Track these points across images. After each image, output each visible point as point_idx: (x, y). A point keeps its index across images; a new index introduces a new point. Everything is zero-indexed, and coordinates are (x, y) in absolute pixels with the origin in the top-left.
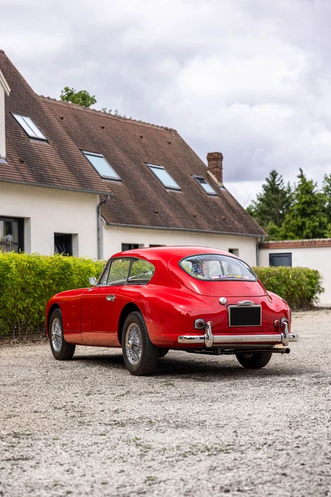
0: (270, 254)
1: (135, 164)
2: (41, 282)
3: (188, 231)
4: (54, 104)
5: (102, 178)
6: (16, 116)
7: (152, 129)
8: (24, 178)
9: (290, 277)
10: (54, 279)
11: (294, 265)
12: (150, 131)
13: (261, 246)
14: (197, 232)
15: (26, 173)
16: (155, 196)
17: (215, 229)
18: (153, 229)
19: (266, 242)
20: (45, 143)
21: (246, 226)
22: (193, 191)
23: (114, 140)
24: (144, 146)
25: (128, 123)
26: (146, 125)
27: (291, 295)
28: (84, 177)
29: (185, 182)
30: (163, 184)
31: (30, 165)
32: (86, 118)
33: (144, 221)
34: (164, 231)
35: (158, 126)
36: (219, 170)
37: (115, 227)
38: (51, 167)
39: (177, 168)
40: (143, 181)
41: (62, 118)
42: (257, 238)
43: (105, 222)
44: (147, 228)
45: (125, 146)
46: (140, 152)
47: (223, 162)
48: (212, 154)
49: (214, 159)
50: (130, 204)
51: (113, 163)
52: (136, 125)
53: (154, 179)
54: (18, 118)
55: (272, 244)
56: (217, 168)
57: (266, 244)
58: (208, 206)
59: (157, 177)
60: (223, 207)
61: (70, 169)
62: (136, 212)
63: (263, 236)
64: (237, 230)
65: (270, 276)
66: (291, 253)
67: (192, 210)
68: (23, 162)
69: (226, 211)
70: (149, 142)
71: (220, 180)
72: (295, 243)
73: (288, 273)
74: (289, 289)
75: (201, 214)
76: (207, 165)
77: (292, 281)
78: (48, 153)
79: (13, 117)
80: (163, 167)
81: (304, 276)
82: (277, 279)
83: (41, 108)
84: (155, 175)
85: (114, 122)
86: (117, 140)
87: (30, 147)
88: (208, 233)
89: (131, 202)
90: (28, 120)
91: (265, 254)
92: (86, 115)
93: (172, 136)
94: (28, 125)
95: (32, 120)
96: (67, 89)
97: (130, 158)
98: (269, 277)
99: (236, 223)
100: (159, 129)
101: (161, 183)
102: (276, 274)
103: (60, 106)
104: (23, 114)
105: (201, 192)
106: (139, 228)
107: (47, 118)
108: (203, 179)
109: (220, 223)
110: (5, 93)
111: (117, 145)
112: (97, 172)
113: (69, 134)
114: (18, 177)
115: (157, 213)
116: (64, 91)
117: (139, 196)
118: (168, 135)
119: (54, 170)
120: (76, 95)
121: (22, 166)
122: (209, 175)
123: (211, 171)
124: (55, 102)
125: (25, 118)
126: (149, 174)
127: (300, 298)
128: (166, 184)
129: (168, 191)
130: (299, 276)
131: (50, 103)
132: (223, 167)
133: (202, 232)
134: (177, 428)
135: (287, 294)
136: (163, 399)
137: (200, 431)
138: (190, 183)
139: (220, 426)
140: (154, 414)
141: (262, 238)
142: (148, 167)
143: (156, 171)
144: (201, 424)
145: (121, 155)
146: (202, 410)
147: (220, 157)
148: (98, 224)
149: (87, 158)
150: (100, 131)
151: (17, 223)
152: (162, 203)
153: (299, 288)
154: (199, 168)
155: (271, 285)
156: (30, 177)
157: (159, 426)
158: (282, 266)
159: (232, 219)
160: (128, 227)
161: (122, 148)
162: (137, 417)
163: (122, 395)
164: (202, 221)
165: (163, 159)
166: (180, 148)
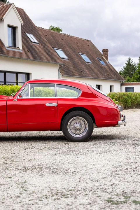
0: (126, 88)
1: (74, 53)
3: (94, 78)
5: (61, 58)
6: (27, 34)
7: (82, 40)
8: (29, 58)
11: (135, 92)
13: (122, 84)
14: (97, 79)
15: (30, 55)
16: (81, 65)
17: (105, 78)
18: (80, 78)
19: (124, 83)
20: (38, 44)
21: (117, 77)
22: (96, 63)
24: (78, 46)
25: (72, 38)
27: (133, 103)
28: (53, 57)
29: (93, 60)
31: (31, 53)
32: (56, 36)
33: (77, 74)
34: (85, 79)
35: (84, 39)
36: (107, 55)
37: (65, 77)
38: (40, 54)
39: (91, 55)
40: (77, 60)
41: (46, 35)
42: (121, 81)
43: (61, 75)
44: (78, 77)
45: (71, 46)
46: (76, 48)
47: (108, 53)
48: (104, 49)
49: (105, 52)
50: (72, 68)
51: (66, 53)
52: (75, 39)
53: (81, 59)
54: (28, 35)
55: (126, 84)
57: (124, 84)
58: (102, 69)
60: (108, 69)
61: (48, 54)
62: (74, 71)
64: (113, 78)
65: (125, 96)
66: (133, 87)
67: (96, 71)
68: (29, 51)
69: (109, 71)
70: (80, 45)
71: (107, 59)
72: (135, 83)
73: (132, 94)
74: (132, 101)
75: (100, 72)
77: (133, 97)
78: (39, 48)
81: (138, 96)
82: (128, 97)
83: (37, 31)
84: (82, 57)
85: (66, 37)
86: (67, 44)
87: (32, 46)
89: (72, 67)
90: (32, 36)
91: (124, 88)
92: (56, 34)
93: (89, 43)
94: (32, 37)
95: (33, 35)
96: (51, 26)
97: (72, 51)
99: (113, 75)
101: (84, 60)
102: (127, 95)
103: (46, 31)
104: (30, 33)
105: (100, 64)
106: (75, 77)
107: (39, 35)
108: (100, 59)
109: (107, 76)
110: (21, 24)
111: (67, 46)
112: (59, 56)
113: (49, 41)
114: (26, 57)
115: (82, 71)
117: (75, 65)
118: (88, 43)
121: (28, 53)
123: (104, 56)
124: (44, 29)
125: (31, 35)
127: (137, 104)
128: (86, 61)
129: (87, 63)
130: (136, 95)
131: (42, 30)
133: (99, 79)
134: (52, 173)
135: (131, 103)
136: (59, 152)
137: (62, 177)
138: (95, 60)
139: (75, 173)
140: (48, 162)
141: (123, 82)
142: (79, 54)
143: (82, 56)
144: (66, 171)
145: (69, 50)
146: (72, 160)
147: (107, 51)
148: (59, 76)
149: (55, 51)
150: (61, 40)
151: (27, 75)
152: (84, 68)
153: (136, 100)
154: (99, 55)
155: (125, 99)
156: (31, 57)
157: (43, 172)
158: (130, 92)
159: (111, 74)
160: (70, 77)
161: (69, 47)
162: (37, 165)
163: (41, 150)
164: (99, 75)
165: (85, 51)
166: (92, 47)
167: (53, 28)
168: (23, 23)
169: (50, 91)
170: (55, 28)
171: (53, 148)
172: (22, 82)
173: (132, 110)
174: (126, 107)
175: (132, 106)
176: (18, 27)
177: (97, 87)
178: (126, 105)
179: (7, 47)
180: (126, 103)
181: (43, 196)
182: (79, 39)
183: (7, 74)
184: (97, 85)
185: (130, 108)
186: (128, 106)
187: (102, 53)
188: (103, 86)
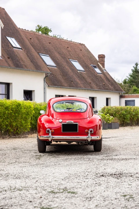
0: (125, 100)
1: (64, 59)
2: (7, 112)
3: (87, 89)
4: (27, 32)
5: (47, 65)
7: (73, 44)
9: (132, 111)
10: (13, 111)
11: (135, 106)
12: (72, 44)
13: (121, 97)
14: (91, 90)
15: (10, 63)
16: (72, 74)
17: (100, 89)
18: (70, 88)
19: (124, 95)
20: (21, 50)
21: (115, 87)
22: (90, 72)
23: (55, 49)
24: (69, 51)
25: (62, 41)
27: (133, 119)
28: (38, 65)
29: (87, 68)
30: (76, 69)
31: (12, 60)
32: (42, 39)
33: (66, 85)
34: (75, 90)
35: (76, 43)
36: (103, 62)
37: (52, 88)
38: (22, 61)
39: (84, 61)
40: (67, 67)
41: (31, 39)
42: (119, 93)
43: (47, 85)
44: (67, 88)
45: (60, 51)
46: (67, 54)
47: (105, 59)
48: (100, 55)
49: (101, 57)
50: (60, 77)
51: (53, 59)
52: (66, 42)
53: (72, 66)
54: (9, 38)
55: (126, 96)
56: (102, 61)
57: (124, 96)
58: (97, 78)
59: (74, 65)
60: (104, 79)
61: (32, 62)
62: (63, 81)
63: (123, 92)
64: (110, 89)
66: (135, 100)
67: (89, 80)
68: (9, 58)
69: (105, 81)
70: (72, 50)
71: (104, 67)
72: (137, 95)
73: (131, 109)
74: (131, 117)
75: (94, 82)
76: (98, 60)
77: (133, 112)
78: (22, 54)
79: (6, 38)
80: (77, 61)
82: (126, 112)
83: (20, 34)
84: (73, 65)
85: (55, 40)
86: (56, 48)
87: (13, 52)
88: (96, 90)
89: (60, 76)
90: (13, 39)
91: (123, 100)
92: (42, 37)
93: (83, 47)
94: (13, 42)
95: (15, 39)
96: (38, 26)
97: (62, 57)
98: (122, 111)
99: (110, 86)
100: (77, 44)
101: (76, 68)
102: (125, 109)
103: (30, 33)
104: (11, 37)
105: (94, 72)
106: (64, 88)
107: (22, 38)
108: (96, 66)
109: (102, 86)
111: (56, 51)
112: (45, 63)
113: (33, 46)
114: (6, 65)
115: (72, 81)
116: (37, 26)
117: (64, 74)
118: (80, 47)
119: (24, 62)
121: (9, 60)
122: (98, 64)
123: (100, 63)
124: (28, 31)
125: (12, 39)
126: (70, 64)
127: (137, 121)
128: (78, 68)
129: (78, 71)
130: (136, 110)
131: (26, 32)
132: (105, 61)
134: (15, 179)
135: (130, 119)
136: (27, 165)
137: (22, 180)
138: (89, 68)
139: (34, 178)
140: (14, 172)
141: (122, 93)
142: (70, 61)
143: (73, 63)
144: (27, 177)
145: (57, 55)
146: (37, 170)
147: (104, 56)
148: (44, 86)
149: (41, 57)
150: (49, 44)
152: (75, 77)
153: (136, 116)
154: (94, 61)
155: (123, 114)
156: (12, 65)
157: (8, 178)
158: (128, 106)
159: (108, 85)
160: (58, 87)
161: (58, 52)
162: (5, 173)
163: (12, 163)
164: (93, 85)
165: (77, 57)
166: (86, 52)
167: (40, 29)
168: (3, 26)
169: (31, 104)
170: (43, 27)
171: (24, 162)
172: (1, 93)
173: (131, 127)
174: (124, 124)
175: (131, 123)
177: (91, 99)
178: (124, 121)
180: (124, 119)
181: (4, 190)
182: (70, 43)
184: (90, 97)
185: (128, 126)
186: (126, 123)
187: (97, 59)
188: (97, 98)
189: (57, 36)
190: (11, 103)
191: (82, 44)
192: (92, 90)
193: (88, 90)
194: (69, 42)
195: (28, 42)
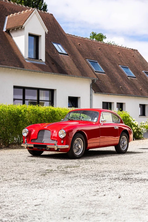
1: (114, 65)
5: (95, 72)
7: (125, 49)
8: (53, 71)
10: (47, 118)
14: (141, 97)
15: (54, 69)
16: (122, 80)
18: (119, 95)
20: (67, 56)
22: (142, 78)
23: (105, 54)
24: (120, 57)
25: (113, 47)
26: (122, 48)
28: (84, 71)
29: (138, 74)
30: (127, 75)
31: (57, 65)
32: (92, 44)
33: (114, 91)
34: (124, 96)
35: (128, 48)
37: (99, 94)
38: (68, 66)
39: (135, 67)
40: (116, 73)
41: (79, 44)
43: (94, 92)
44: (115, 95)
45: (110, 57)
46: (117, 60)
50: (108, 84)
51: (102, 65)
52: (117, 48)
53: (122, 72)
61: (77, 67)
62: (111, 87)
67: (140, 87)
68: (53, 64)
70: (123, 56)
75: (145, 89)
78: (67, 61)
79: (53, 44)
80: (128, 67)
85: (106, 46)
87: (58, 57)
88: (147, 97)
93: (135, 53)
94: (59, 48)
95: (61, 45)
97: (112, 63)
100: (129, 49)
105: (146, 79)
106: (111, 95)
107: (69, 44)
111: (106, 57)
113: (81, 52)
115: (121, 88)
116: (91, 33)
117: (113, 79)
118: (132, 52)
119: (69, 68)
120: (97, 35)
121: (53, 66)
124: (77, 37)
126: (120, 70)
129: (129, 78)
131: (74, 38)
138: (141, 74)
142: (120, 67)
145: (107, 61)
148: (91, 93)
150: (98, 50)
151: (51, 92)
152: (125, 83)
156: (56, 71)
160: (105, 94)
161: (108, 58)
164: (144, 92)
165: (129, 63)
166: (138, 58)
168: (48, 31)
172: (45, 100)
176: (41, 36)
177: (142, 106)
179: (27, 59)
182: (122, 49)
183: (26, 90)
184: (140, 105)
189: (111, 43)
190: (44, 110)
191: (135, 50)
192: (143, 97)
193: (138, 96)
194: (120, 48)
195: (75, 48)
